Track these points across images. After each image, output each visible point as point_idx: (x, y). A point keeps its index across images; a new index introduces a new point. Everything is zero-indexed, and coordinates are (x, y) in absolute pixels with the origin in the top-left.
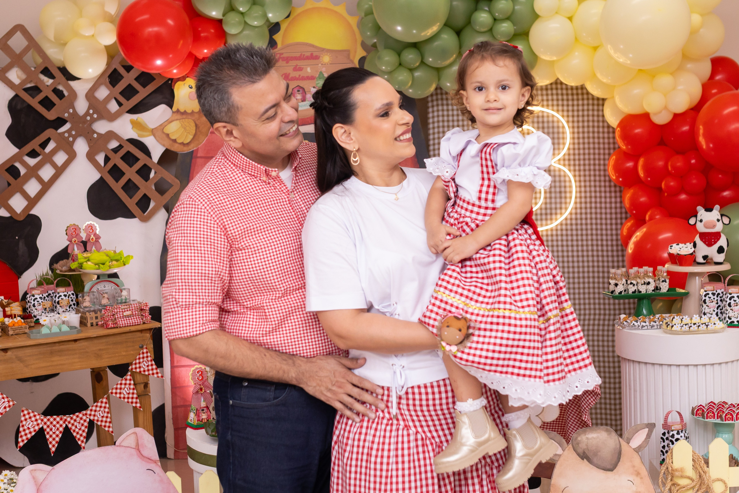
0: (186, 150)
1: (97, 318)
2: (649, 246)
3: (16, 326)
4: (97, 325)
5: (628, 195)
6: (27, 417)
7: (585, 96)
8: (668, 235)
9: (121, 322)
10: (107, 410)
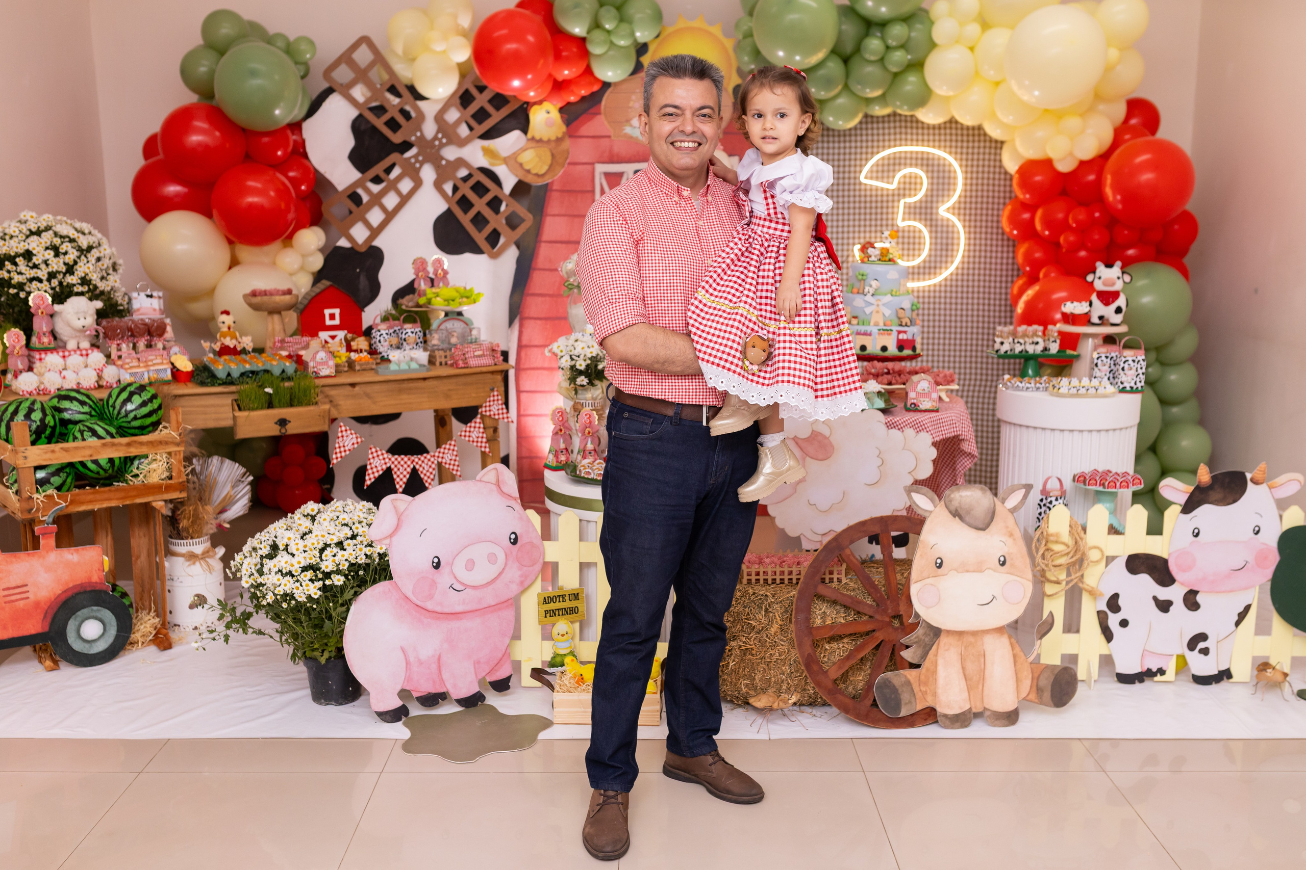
0: (540, 182)
1: (446, 357)
2: (1041, 306)
3: (363, 361)
4: (446, 364)
5: (1022, 250)
6: (375, 454)
7: (982, 138)
8: (1062, 294)
9: (472, 362)
10: (455, 453)
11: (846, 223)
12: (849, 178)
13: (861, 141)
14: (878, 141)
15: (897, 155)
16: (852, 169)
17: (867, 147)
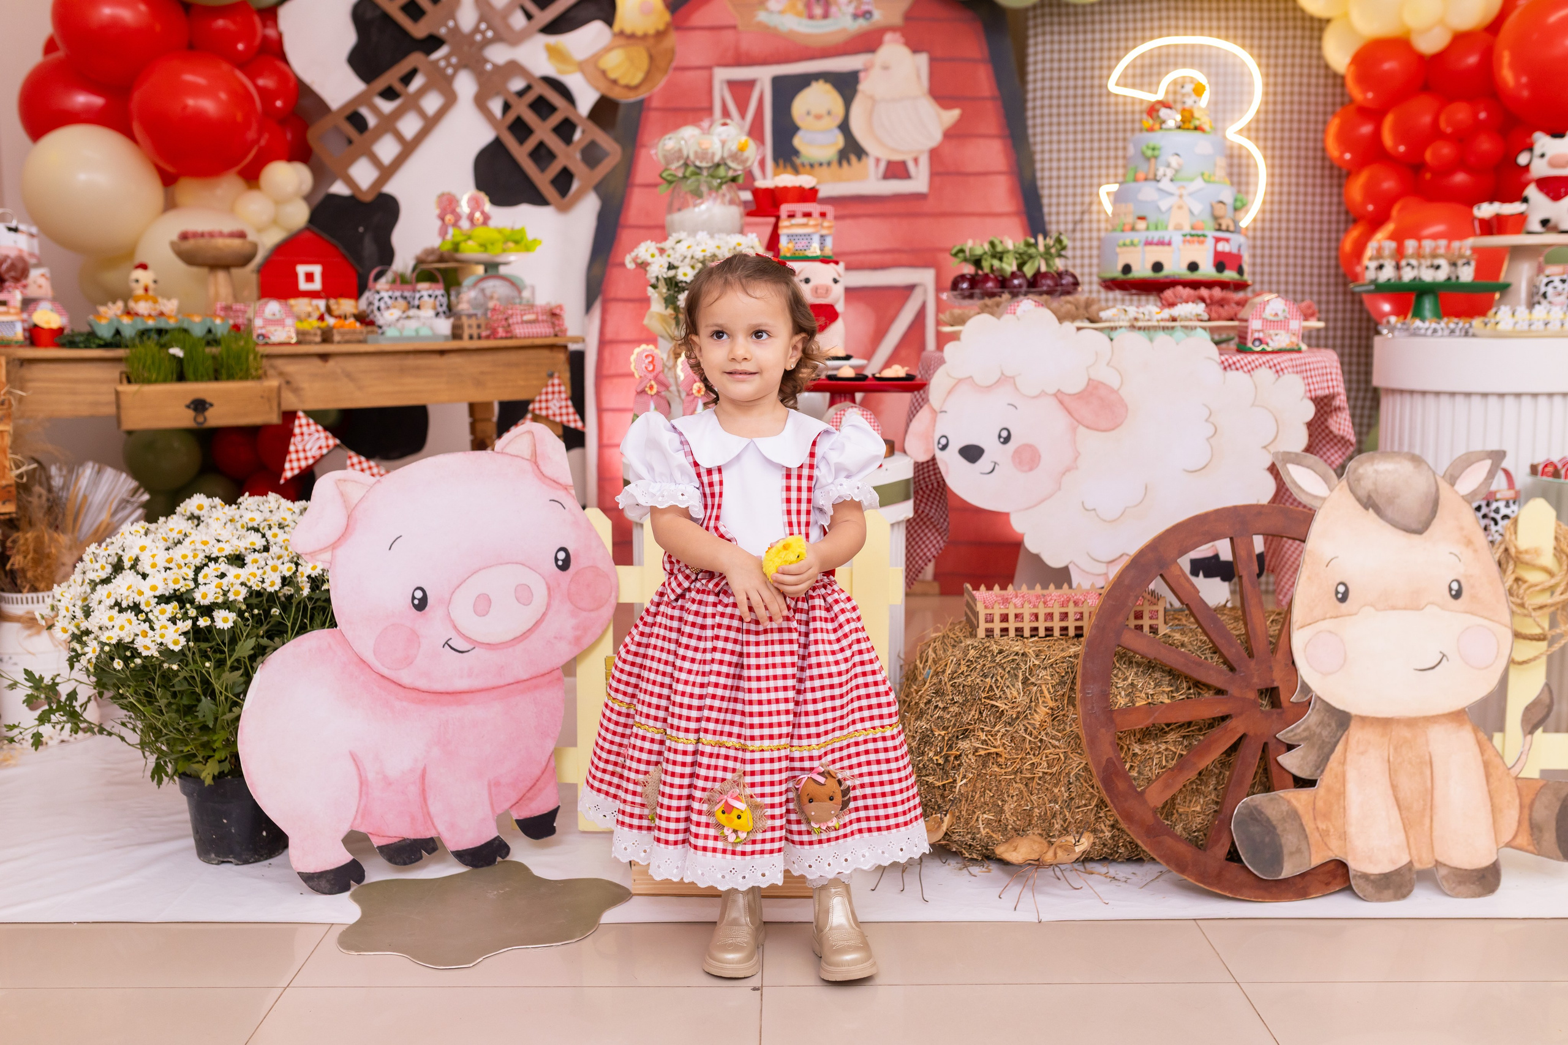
0: (634, 98)
9: (519, 331)
11: (1087, 154)
12: (1092, 87)
13: (1110, 31)
14: (1135, 30)
15: (1164, 51)
16: (1097, 73)
17: (1118, 40)
